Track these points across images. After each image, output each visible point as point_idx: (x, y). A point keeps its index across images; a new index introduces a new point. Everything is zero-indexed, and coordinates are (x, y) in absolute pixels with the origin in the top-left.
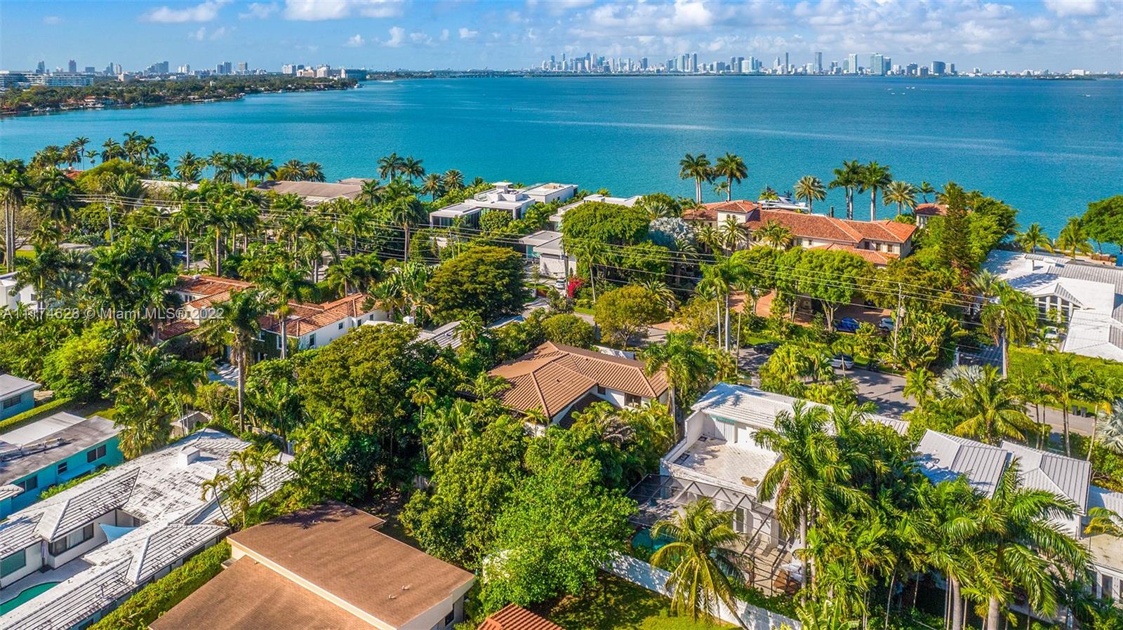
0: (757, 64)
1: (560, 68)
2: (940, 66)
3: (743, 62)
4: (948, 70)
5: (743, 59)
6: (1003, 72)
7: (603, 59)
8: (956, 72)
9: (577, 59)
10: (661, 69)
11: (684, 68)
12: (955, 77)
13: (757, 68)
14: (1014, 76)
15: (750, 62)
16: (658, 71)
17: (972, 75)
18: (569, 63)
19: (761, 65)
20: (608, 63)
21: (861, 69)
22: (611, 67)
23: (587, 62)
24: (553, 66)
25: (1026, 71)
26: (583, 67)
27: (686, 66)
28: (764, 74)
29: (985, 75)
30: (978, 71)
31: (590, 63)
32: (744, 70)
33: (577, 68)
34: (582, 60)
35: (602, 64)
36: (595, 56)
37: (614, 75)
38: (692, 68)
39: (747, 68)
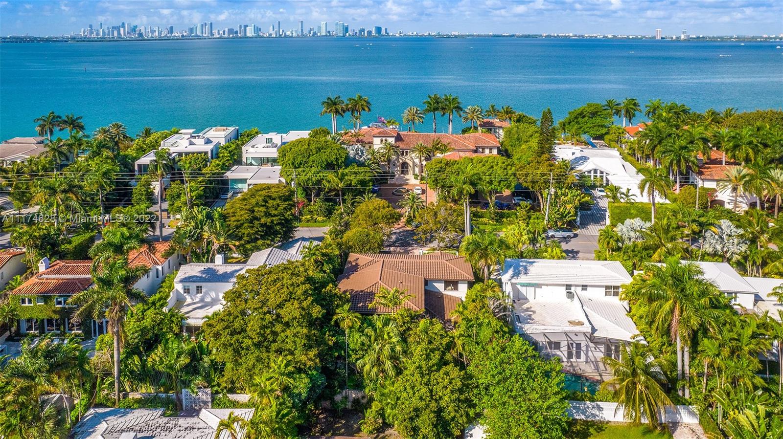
0: (257, 30)
1: (98, 34)
2: (379, 30)
3: (247, 28)
4: (383, 32)
5: (247, 26)
6: (415, 33)
7: (136, 27)
8: (388, 34)
9: (113, 27)
10: (185, 34)
11: (202, 33)
12: (388, 37)
13: (257, 33)
14: (421, 36)
15: (253, 28)
16: (183, 36)
17: (398, 35)
18: (106, 31)
19: (260, 30)
20: (140, 30)
21: (329, 32)
22: (144, 34)
23: (122, 30)
24: (91, 33)
25: (428, 33)
26: (119, 33)
27: (204, 31)
28: (262, 37)
29: (405, 35)
30: (401, 33)
31: (124, 31)
32: (248, 34)
33: (113, 34)
34: (118, 29)
35: (135, 31)
36: (129, 25)
37: (146, 40)
38: (208, 33)
39: (250, 33)
